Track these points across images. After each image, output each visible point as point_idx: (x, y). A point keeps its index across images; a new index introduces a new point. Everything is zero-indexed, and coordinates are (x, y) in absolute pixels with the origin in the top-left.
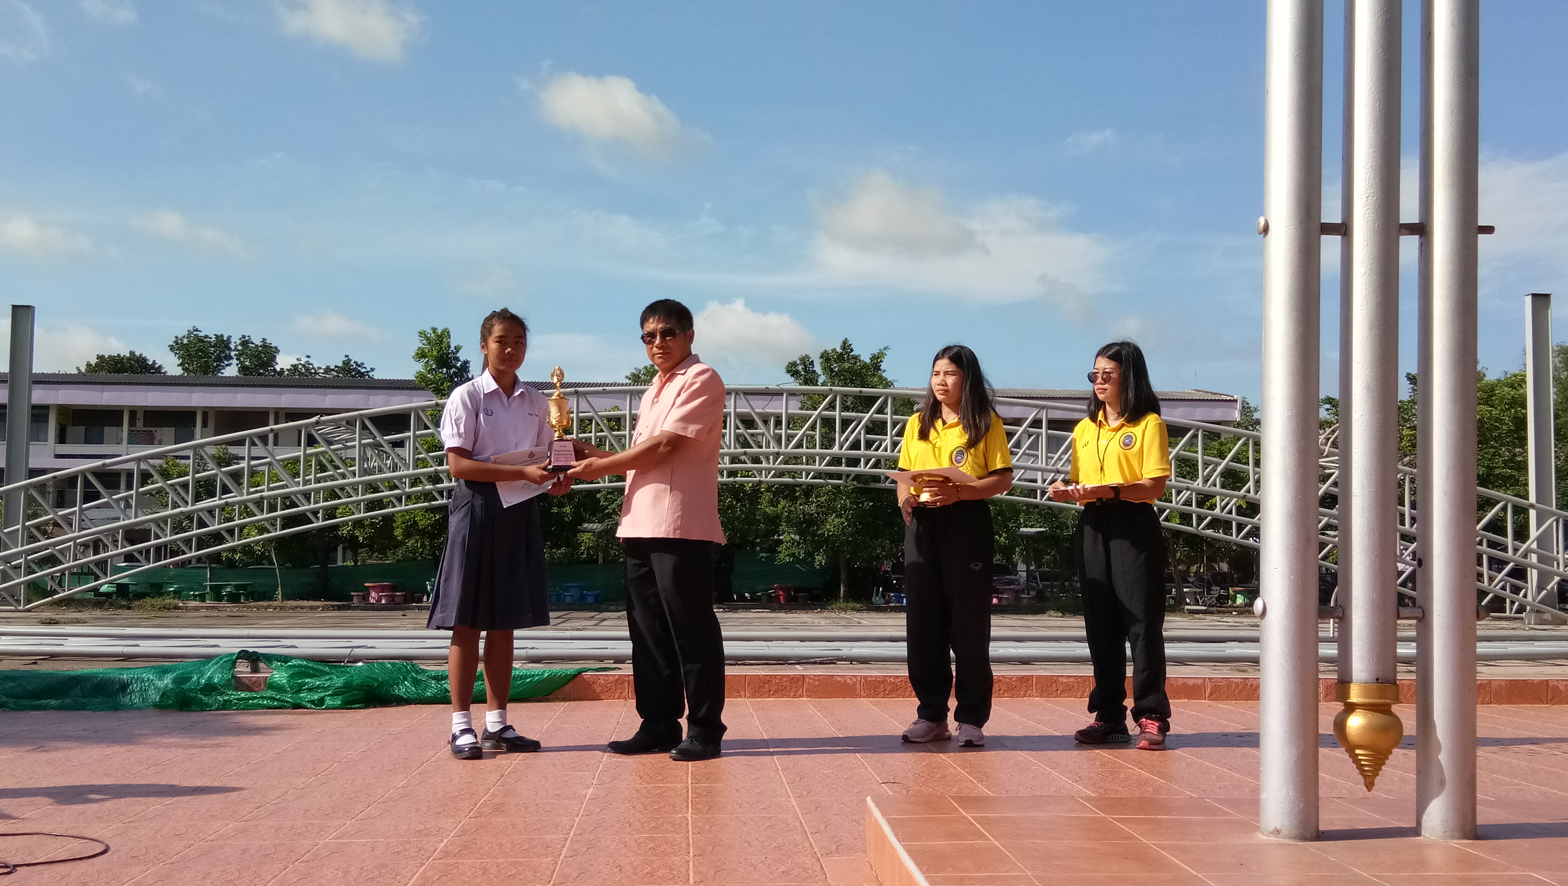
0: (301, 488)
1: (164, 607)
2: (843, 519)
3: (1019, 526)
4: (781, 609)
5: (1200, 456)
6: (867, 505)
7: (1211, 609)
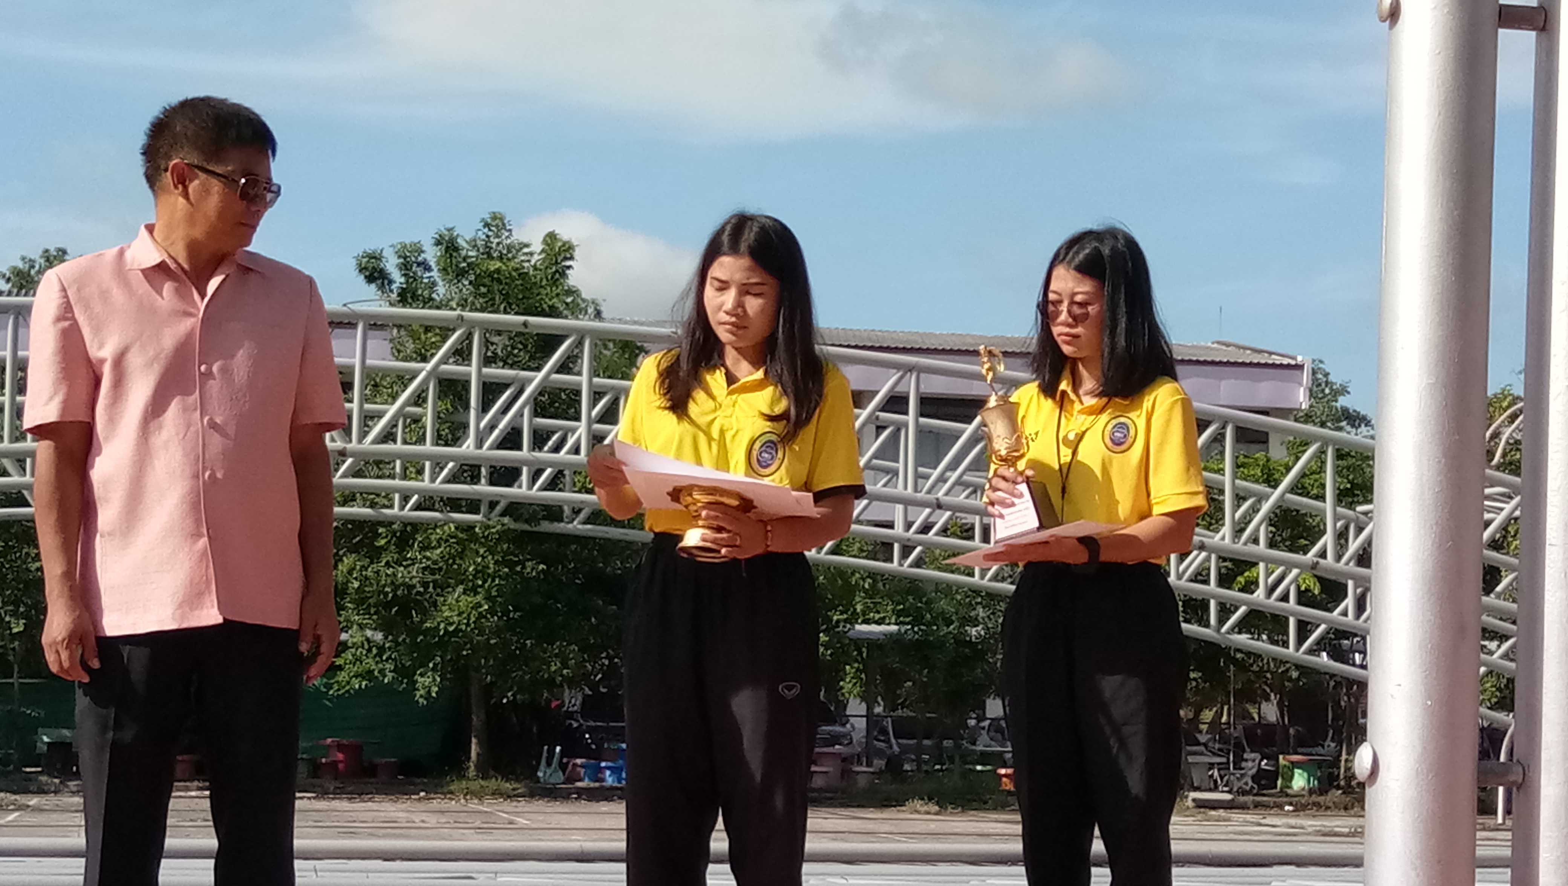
2: (479, 598)
3: (853, 620)
4: (339, 792)
5: (1227, 479)
6: (533, 568)
7: (1242, 799)
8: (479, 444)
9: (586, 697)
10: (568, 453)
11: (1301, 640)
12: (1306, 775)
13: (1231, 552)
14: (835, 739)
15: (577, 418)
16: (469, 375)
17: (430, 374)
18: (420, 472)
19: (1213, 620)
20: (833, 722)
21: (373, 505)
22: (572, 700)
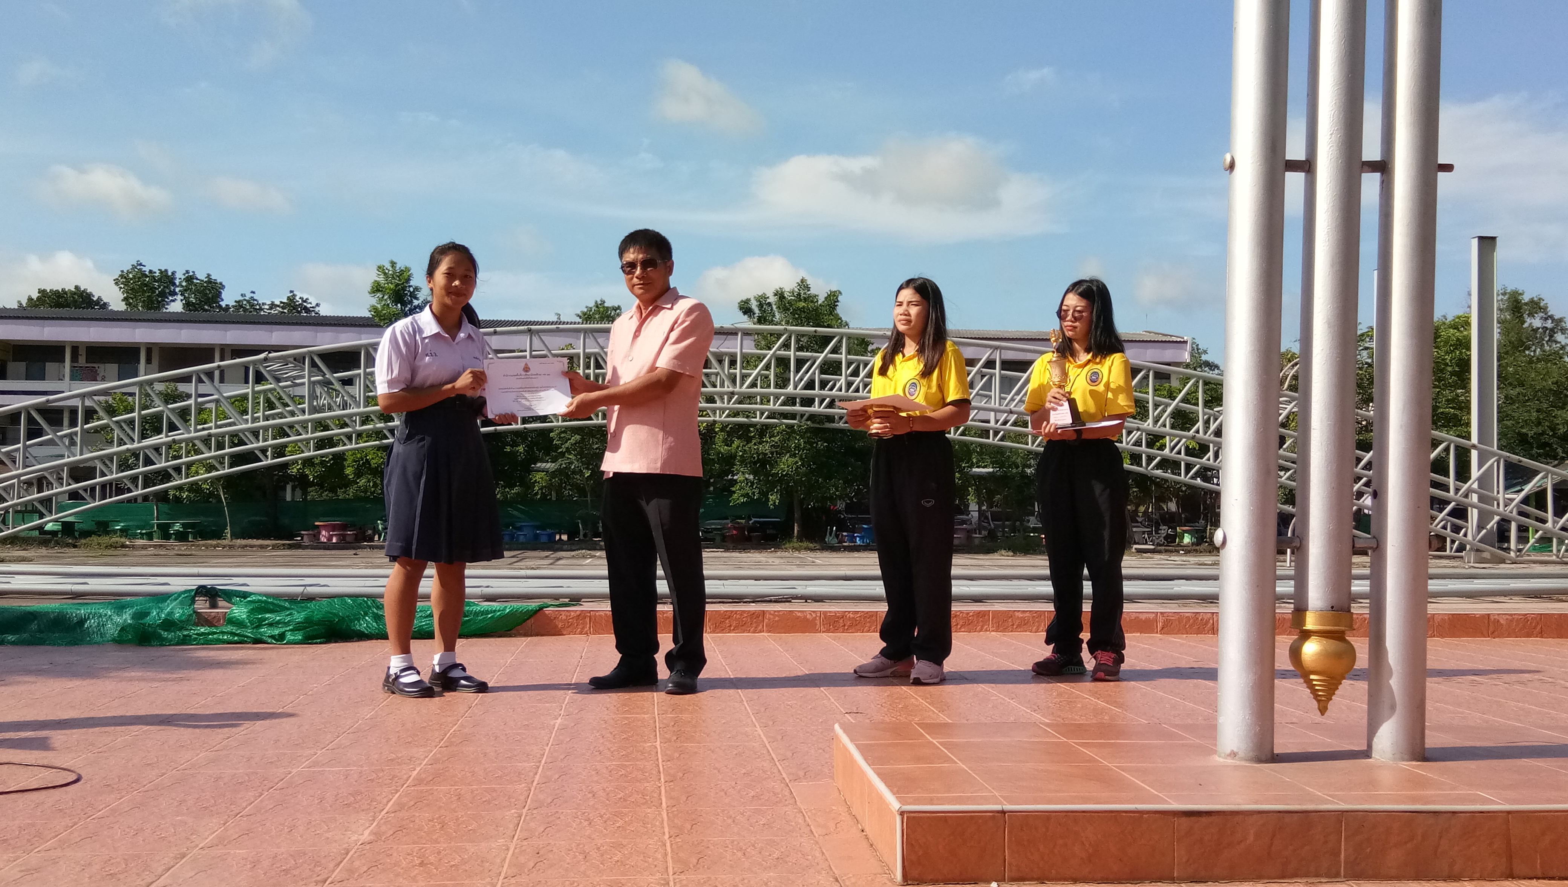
0: (249, 425)
1: (111, 546)
2: (797, 459)
3: (971, 466)
4: (735, 549)
5: (1150, 397)
6: (821, 445)
7: (1159, 548)
8: (795, 388)
9: (847, 504)
10: (836, 391)
11: (1187, 473)
12: (1190, 536)
13: (1152, 431)
14: (964, 522)
15: (841, 375)
16: (790, 356)
17: (772, 356)
18: (769, 401)
19: (1144, 464)
20: (963, 514)
21: (748, 417)
22: (841, 505)
